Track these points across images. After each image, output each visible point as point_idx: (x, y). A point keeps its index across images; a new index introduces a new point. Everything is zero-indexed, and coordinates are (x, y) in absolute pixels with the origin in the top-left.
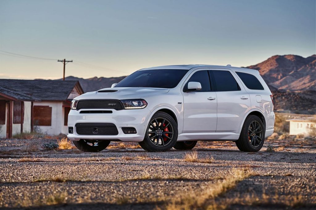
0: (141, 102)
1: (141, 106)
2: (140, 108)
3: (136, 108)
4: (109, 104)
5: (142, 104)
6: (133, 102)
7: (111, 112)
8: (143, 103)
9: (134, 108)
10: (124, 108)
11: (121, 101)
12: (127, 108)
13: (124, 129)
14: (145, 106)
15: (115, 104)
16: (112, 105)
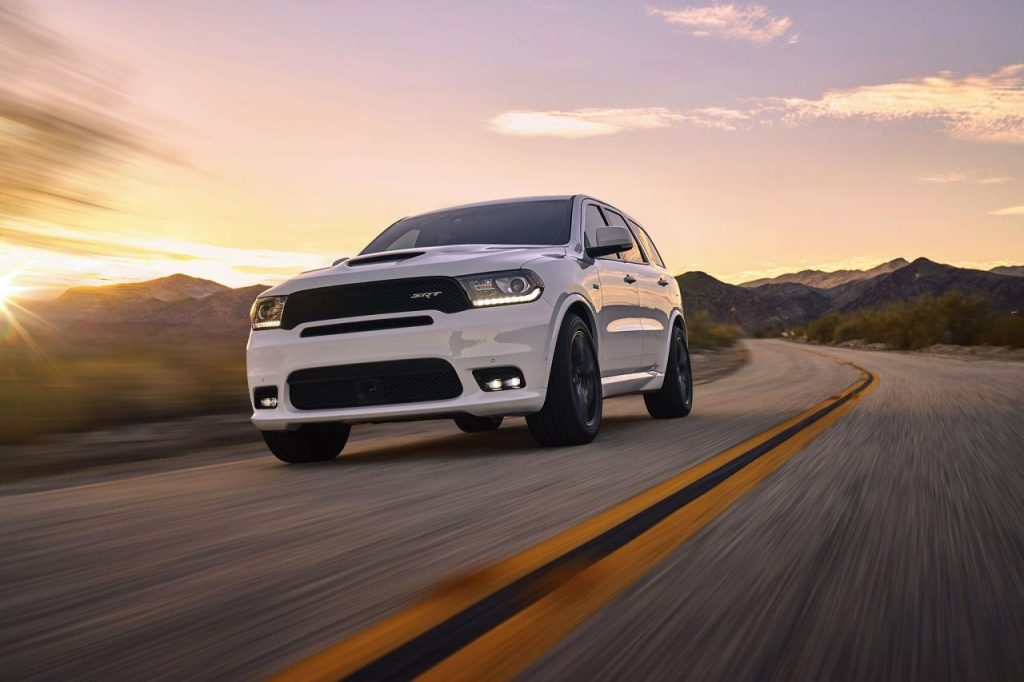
0: (524, 280)
1: (524, 294)
2: (522, 298)
3: (508, 300)
4: (417, 296)
5: (527, 286)
6: (497, 281)
7: (428, 321)
8: (529, 281)
9: (501, 300)
10: (471, 304)
11: (458, 279)
12: (479, 303)
13: (483, 376)
14: (537, 292)
15: (436, 294)
16: (425, 297)
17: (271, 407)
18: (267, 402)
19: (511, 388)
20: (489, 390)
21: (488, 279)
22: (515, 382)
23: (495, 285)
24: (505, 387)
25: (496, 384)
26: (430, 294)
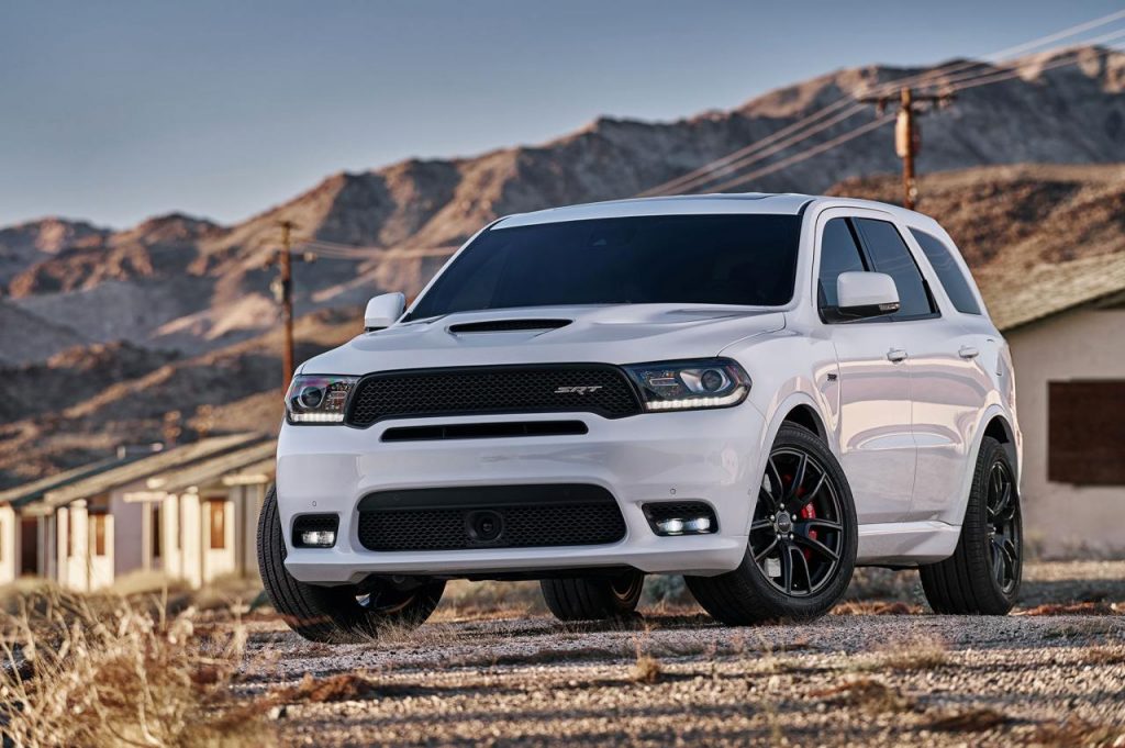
0: (721, 374)
1: (721, 395)
2: (717, 401)
3: (696, 402)
4: (562, 390)
5: (725, 383)
6: (682, 375)
7: (579, 428)
8: (729, 376)
9: (686, 403)
10: (645, 407)
11: (627, 369)
12: (655, 405)
13: (657, 513)
14: (738, 393)
15: (593, 389)
16: (576, 393)
17: (319, 546)
18: (314, 537)
19: (695, 532)
20: (664, 534)
21: (669, 369)
22: (702, 523)
23: (679, 380)
24: (686, 532)
25: (674, 525)
26: (584, 388)
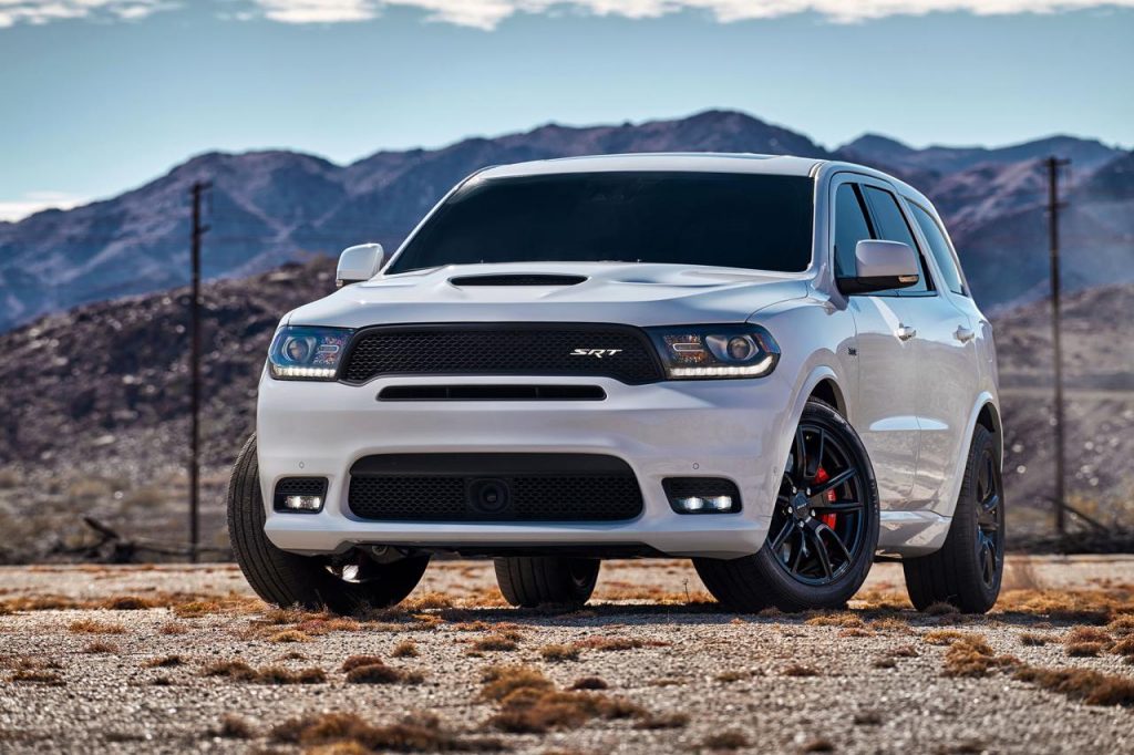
0: (749, 341)
1: (748, 363)
2: (744, 370)
4: (580, 352)
5: (753, 351)
6: (709, 340)
7: (596, 394)
8: (757, 344)
10: (670, 375)
11: (649, 332)
12: (677, 372)
13: (676, 488)
14: (767, 362)
15: (613, 352)
16: (593, 355)
17: (302, 510)
18: (297, 502)
19: (717, 511)
20: (684, 511)
21: (694, 334)
22: (723, 502)
23: (704, 344)
24: (708, 510)
25: (694, 503)
26: (603, 351)
